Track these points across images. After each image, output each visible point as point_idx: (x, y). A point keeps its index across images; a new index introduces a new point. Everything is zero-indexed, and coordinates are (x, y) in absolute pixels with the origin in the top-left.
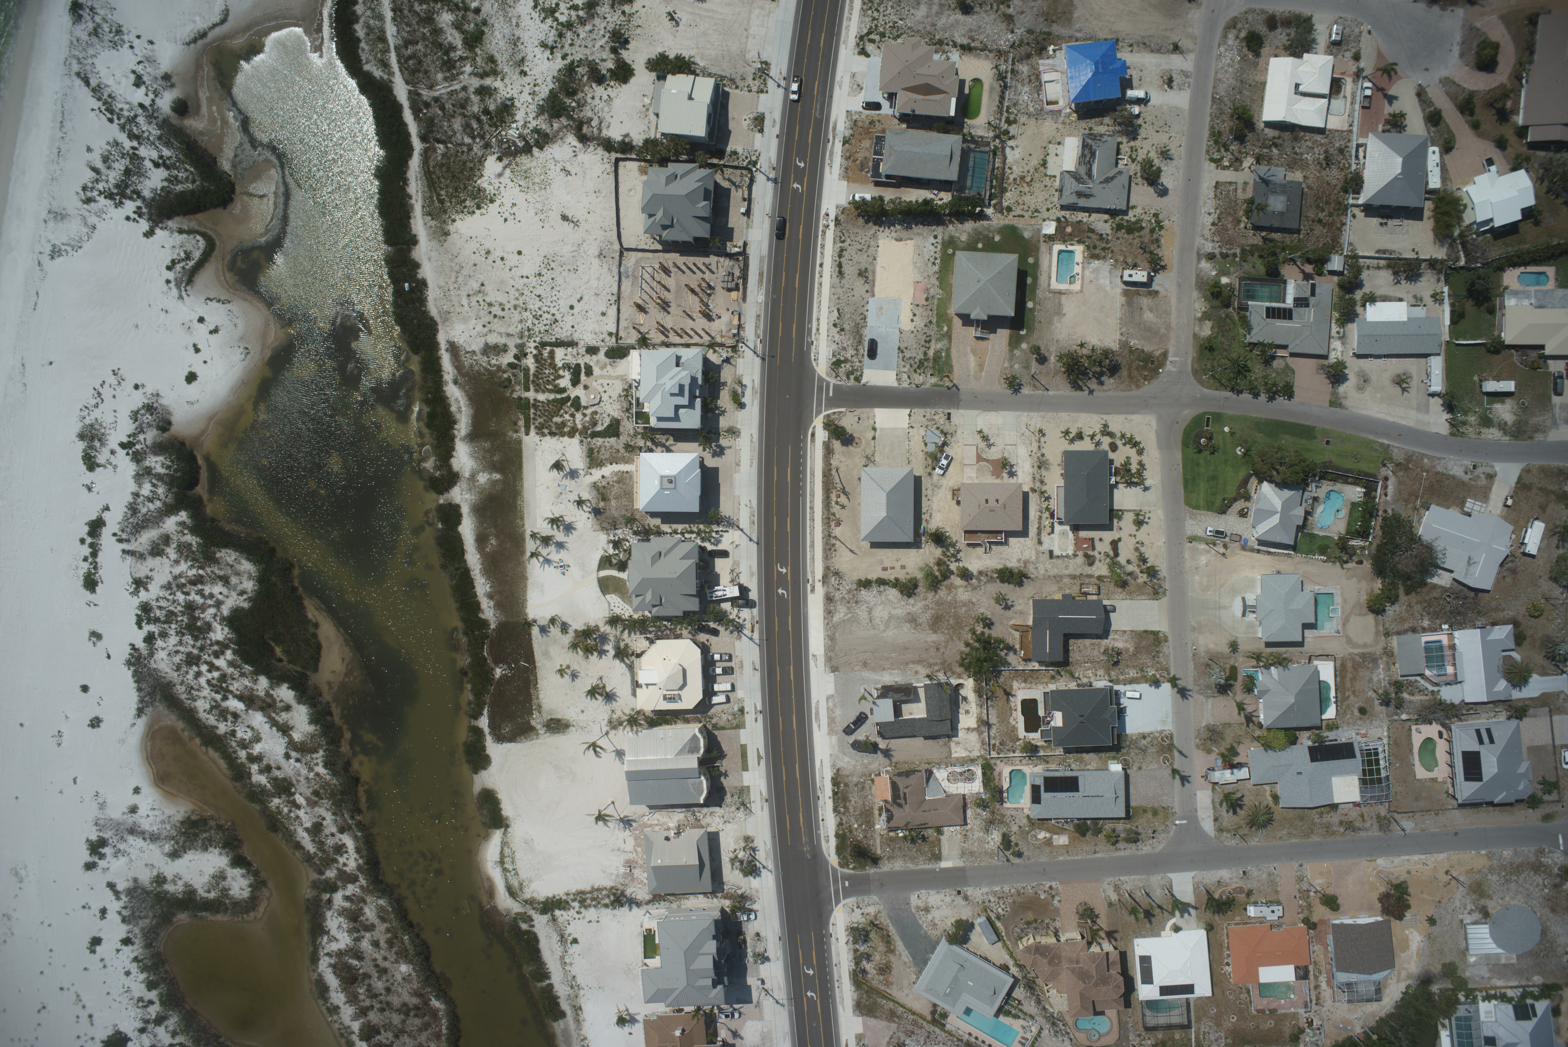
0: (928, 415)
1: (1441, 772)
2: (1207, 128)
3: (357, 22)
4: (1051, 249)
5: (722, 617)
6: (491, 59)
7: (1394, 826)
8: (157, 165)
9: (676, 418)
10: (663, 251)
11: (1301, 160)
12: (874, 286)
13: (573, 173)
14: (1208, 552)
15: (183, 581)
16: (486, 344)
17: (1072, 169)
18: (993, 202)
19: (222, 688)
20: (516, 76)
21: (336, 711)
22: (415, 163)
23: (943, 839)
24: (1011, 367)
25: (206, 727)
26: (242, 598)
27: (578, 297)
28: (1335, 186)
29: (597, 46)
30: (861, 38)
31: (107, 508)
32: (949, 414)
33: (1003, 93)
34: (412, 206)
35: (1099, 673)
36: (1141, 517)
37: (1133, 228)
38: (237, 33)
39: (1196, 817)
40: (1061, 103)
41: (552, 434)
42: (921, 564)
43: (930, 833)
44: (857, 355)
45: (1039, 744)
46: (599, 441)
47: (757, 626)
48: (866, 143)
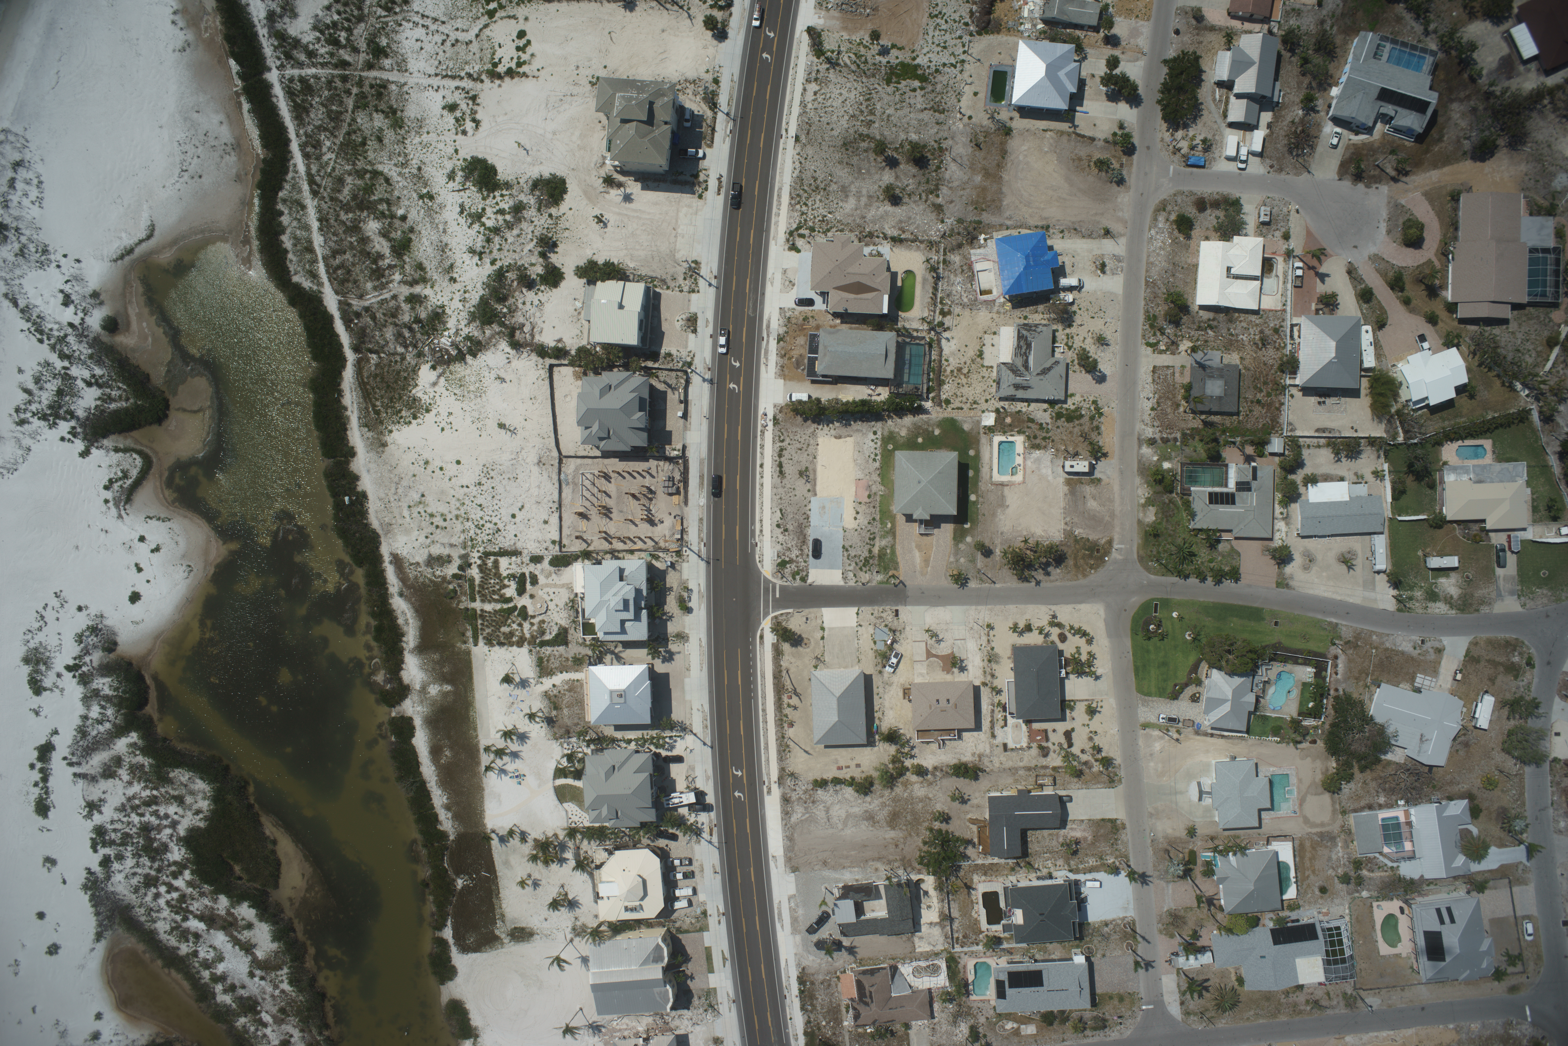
0: (876, 612)
1: (1405, 948)
2: (1142, 312)
3: (284, 233)
4: (991, 441)
5: (680, 822)
6: (420, 267)
7: (1360, 1004)
8: (89, 384)
9: (623, 631)
10: (602, 457)
11: (1237, 341)
12: (815, 485)
13: (508, 380)
14: (1162, 738)
15: (137, 802)
16: (430, 555)
17: (1008, 359)
18: (931, 395)
19: (182, 908)
20: (446, 283)
21: (299, 927)
22: (348, 374)
23: (912, 1032)
24: (957, 561)
25: (167, 948)
26: (198, 818)
27: (520, 505)
28: (1272, 366)
29: (526, 250)
30: (791, 233)
31: (56, 732)
32: (897, 611)
33: (936, 284)
34: (348, 418)
35: (1058, 863)
36: (1094, 705)
37: (1073, 416)
38: (164, 248)
39: (1162, 1002)
40: (995, 292)
41: (501, 644)
42: (876, 764)
43: (898, 1027)
44: (802, 555)
45: (1002, 936)
46: (548, 650)
47: (715, 830)
48: (802, 340)
